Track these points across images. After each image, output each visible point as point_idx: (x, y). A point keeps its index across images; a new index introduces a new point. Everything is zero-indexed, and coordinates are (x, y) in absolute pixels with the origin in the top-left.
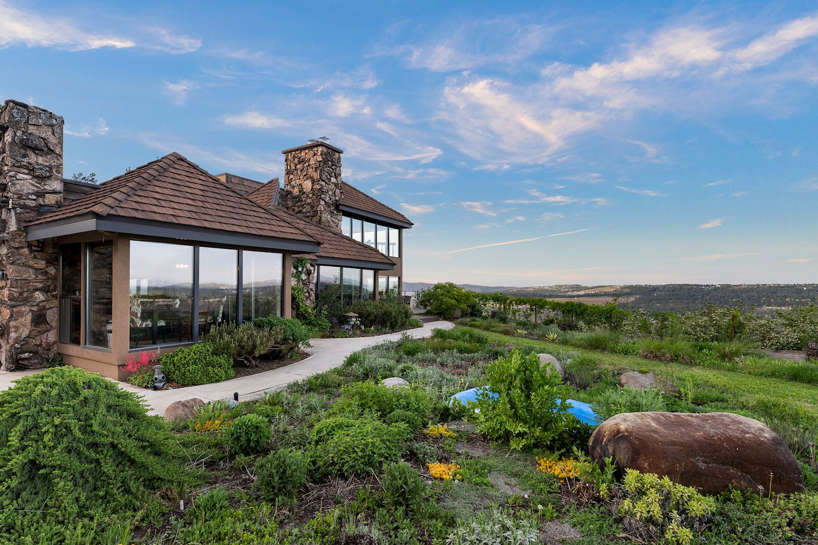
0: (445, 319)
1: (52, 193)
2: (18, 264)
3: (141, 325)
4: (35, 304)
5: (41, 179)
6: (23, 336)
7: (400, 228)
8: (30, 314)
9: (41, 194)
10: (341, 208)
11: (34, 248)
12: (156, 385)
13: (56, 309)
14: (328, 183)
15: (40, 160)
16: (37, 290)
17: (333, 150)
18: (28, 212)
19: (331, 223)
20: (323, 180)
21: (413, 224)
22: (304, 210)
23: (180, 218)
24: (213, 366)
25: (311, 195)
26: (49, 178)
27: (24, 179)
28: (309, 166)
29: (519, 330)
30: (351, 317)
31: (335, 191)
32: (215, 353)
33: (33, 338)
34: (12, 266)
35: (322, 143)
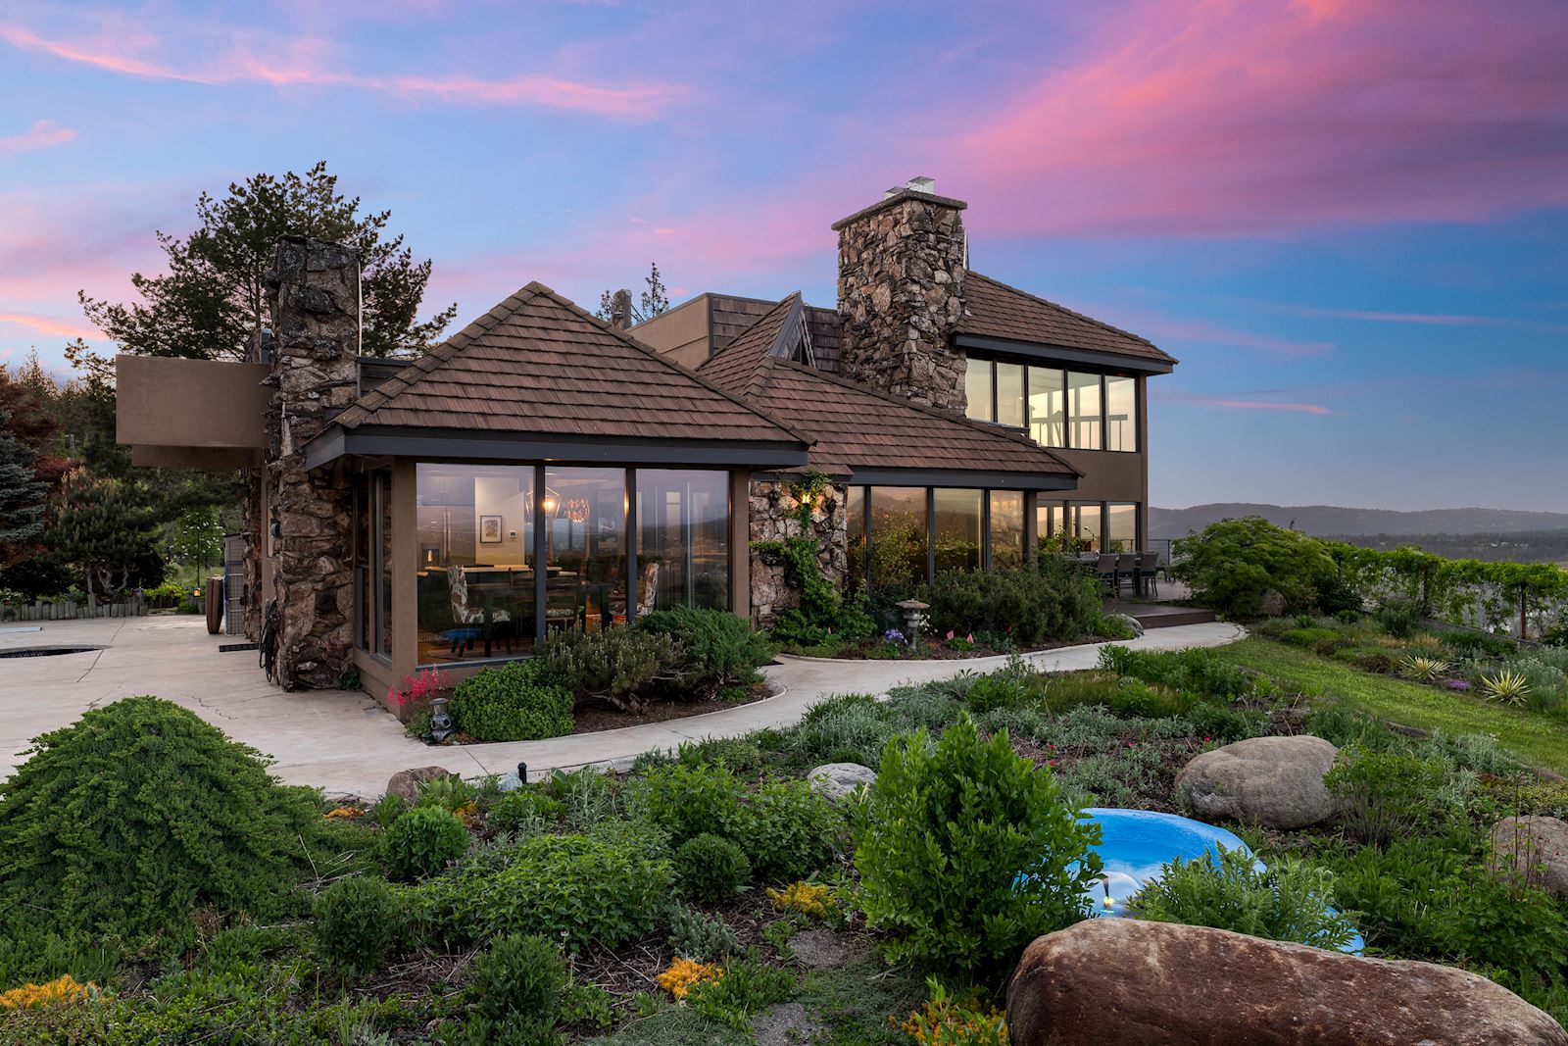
0: (1233, 618)
1: (342, 385)
2: (296, 511)
3: (468, 618)
4: (318, 578)
5: (326, 362)
6: (304, 633)
7: (1138, 376)
8: (313, 595)
9: (325, 389)
10: (960, 341)
11: (317, 483)
12: (435, 734)
13: (350, 586)
14: (928, 286)
15: (325, 330)
16: (322, 554)
17: (939, 205)
18: (308, 422)
19: (938, 379)
20: (914, 282)
21: (1175, 362)
22: (877, 356)
23: (495, 418)
24: (530, 708)
25: (889, 319)
26: (337, 359)
27: (302, 367)
28: (884, 251)
29: (1420, 661)
30: (911, 611)
31: (947, 303)
32: (541, 682)
33: (319, 637)
34: (286, 515)
35: (910, 194)
